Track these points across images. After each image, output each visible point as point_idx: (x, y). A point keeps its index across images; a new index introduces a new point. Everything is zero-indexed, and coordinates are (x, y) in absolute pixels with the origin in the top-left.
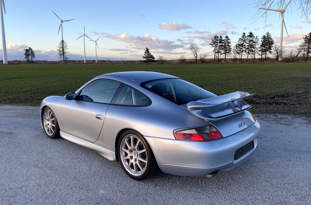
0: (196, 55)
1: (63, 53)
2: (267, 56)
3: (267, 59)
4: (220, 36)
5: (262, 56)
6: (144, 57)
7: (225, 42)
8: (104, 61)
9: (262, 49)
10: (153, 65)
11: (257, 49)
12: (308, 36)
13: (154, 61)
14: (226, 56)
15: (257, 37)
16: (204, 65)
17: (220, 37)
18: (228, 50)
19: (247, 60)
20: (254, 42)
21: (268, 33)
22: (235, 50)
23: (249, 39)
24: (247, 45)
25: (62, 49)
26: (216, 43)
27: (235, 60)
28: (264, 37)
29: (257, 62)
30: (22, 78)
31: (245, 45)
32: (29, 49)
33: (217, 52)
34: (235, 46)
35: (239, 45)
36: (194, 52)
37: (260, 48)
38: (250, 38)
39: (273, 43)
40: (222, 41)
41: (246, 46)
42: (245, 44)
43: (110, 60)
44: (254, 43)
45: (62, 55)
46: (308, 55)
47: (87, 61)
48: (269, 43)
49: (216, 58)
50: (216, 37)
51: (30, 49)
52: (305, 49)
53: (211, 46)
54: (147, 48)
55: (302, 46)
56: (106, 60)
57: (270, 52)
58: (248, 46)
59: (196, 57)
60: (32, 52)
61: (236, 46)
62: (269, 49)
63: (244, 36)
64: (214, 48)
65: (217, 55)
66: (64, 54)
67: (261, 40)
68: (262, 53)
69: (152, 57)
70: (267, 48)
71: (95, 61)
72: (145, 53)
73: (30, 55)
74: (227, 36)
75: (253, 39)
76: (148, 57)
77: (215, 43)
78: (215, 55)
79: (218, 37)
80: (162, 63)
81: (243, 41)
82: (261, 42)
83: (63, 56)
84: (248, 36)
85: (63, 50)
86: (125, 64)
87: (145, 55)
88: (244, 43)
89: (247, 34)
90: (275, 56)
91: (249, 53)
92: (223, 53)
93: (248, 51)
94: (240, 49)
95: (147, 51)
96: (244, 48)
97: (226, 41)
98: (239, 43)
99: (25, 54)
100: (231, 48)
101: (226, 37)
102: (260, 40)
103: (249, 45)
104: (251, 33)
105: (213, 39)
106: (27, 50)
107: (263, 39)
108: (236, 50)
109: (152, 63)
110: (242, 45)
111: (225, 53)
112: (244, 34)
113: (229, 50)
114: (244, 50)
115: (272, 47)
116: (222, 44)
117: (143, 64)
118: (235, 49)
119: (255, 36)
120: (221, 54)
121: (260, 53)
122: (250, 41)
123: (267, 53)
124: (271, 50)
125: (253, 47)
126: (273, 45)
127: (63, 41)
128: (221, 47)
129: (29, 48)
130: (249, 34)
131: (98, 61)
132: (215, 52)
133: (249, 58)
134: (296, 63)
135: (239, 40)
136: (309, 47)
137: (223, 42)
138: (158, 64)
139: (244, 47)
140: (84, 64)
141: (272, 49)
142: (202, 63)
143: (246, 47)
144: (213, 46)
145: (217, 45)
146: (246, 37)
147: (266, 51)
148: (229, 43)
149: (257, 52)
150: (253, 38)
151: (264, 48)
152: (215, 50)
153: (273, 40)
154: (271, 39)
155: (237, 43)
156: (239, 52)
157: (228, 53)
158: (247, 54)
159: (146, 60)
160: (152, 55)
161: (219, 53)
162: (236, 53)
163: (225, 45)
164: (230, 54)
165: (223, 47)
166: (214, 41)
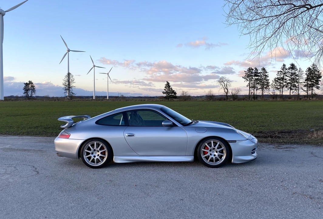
0: (227, 90)
1: (68, 87)
2: (314, 92)
3: (314, 96)
4: (255, 68)
5: (307, 93)
6: (163, 93)
7: (261, 75)
8: (117, 97)
9: (308, 84)
10: (175, 102)
11: (301, 84)
13: (176, 97)
14: (263, 91)
15: (300, 69)
16: (237, 103)
17: (254, 69)
18: (265, 85)
19: (289, 97)
21: (314, 64)
22: (274, 85)
23: (290, 72)
24: (288, 78)
25: (67, 83)
26: (251, 76)
27: (274, 97)
28: (309, 69)
29: (302, 100)
30: (27, 115)
31: (286, 79)
32: (29, 83)
33: (252, 87)
34: (273, 80)
36: (224, 87)
37: (304, 82)
38: (292, 70)
39: (320, 77)
43: (124, 96)
44: (298, 76)
45: (68, 90)
47: (96, 97)
48: (315, 77)
49: (250, 94)
50: (250, 70)
51: (31, 83)
53: (244, 80)
54: (167, 82)
56: (120, 96)
57: (318, 88)
58: (289, 80)
59: (227, 93)
60: (33, 86)
61: (275, 80)
62: (316, 84)
63: (284, 68)
64: (248, 82)
65: (253, 91)
66: (70, 89)
67: (306, 73)
68: (308, 88)
69: (173, 93)
70: (313, 82)
71: (106, 97)
72: (165, 88)
73: (29, 90)
74: (263, 67)
75: (296, 72)
76: (169, 93)
77: (249, 76)
78: (250, 90)
79: (253, 70)
80: (185, 100)
81: (283, 74)
82: (306, 76)
83: (69, 92)
84: (289, 68)
85: (69, 84)
86: (141, 100)
87: (165, 89)
88: (285, 77)
89: (288, 66)
91: (291, 89)
93: (289, 87)
94: (281, 83)
95: (168, 85)
96: (285, 82)
97: (263, 74)
98: (279, 76)
99: (24, 89)
100: (269, 83)
101: (263, 70)
102: (305, 72)
103: (291, 79)
104: (293, 65)
105: (247, 71)
106: (27, 83)
107: (308, 72)
108: (275, 85)
109: (173, 99)
110: (283, 79)
111: (262, 88)
112: (284, 65)
113: (266, 85)
114: (285, 85)
115: (319, 82)
116: (258, 77)
117: (163, 100)
118: (274, 84)
120: (257, 89)
121: (305, 89)
122: (292, 74)
123: (314, 88)
124: (319, 86)
125: (296, 82)
126: (319, 79)
127: (69, 74)
128: (257, 81)
129: (30, 81)
130: (290, 66)
131: (109, 97)
132: (250, 87)
133: (291, 94)
135: (278, 73)
137: (259, 74)
138: (180, 101)
139: (285, 81)
140: (93, 101)
141: (319, 83)
142: (234, 100)
143: (288, 82)
144: (247, 80)
145: (253, 79)
146: (287, 69)
147: (312, 87)
148: (266, 76)
149: (301, 88)
151: (309, 83)
152: (250, 84)
153: (321, 73)
154: (318, 72)
155: (276, 77)
156: (279, 87)
157: (266, 88)
158: (289, 90)
159: (166, 96)
160: (173, 90)
161: (254, 88)
162: (276, 89)
163: (261, 79)
164: (268, 90)
165: (258, 82)
166: (248, 74)
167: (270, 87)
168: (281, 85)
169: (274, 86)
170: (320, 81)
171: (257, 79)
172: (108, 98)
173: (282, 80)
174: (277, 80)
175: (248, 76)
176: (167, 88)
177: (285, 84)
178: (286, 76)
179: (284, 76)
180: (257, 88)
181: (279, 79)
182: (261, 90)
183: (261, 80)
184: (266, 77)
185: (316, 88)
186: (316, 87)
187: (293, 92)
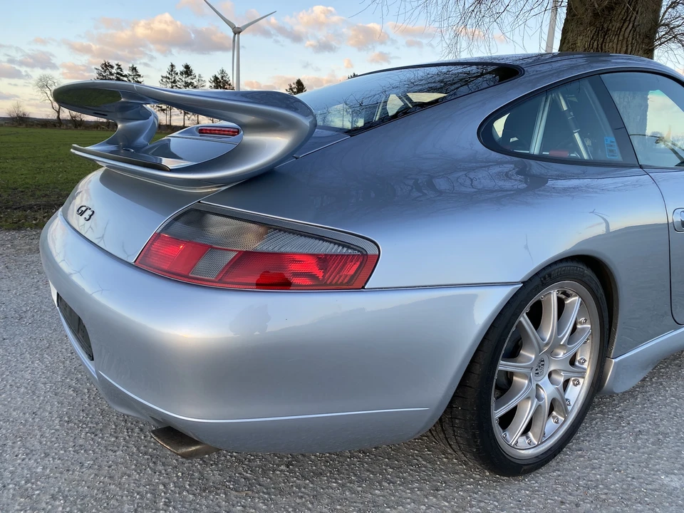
4: (117, 65)
15: (200, 76)
17: (116, 67)
21: (222, 70)
23: (184, 79)
28: (216, 78)
38: (186, 77)
40: (124, 76)
50: (106, 66)
59: (59, 113)
63: (172, 71)
67: (211, 84)
74: (133, 65)
75: (193, 81)
79: (112, 67)
81: (172, 82)
84: (182, 73)
89: (179, 68)
91: (186, 113)
97: (133, 79)
101: (132, 70)
102: (208, 84)
104: (187, 67)
105: (101, 69)
107: (214, 84)
112: (172, 66)
119: (197, 75)
122: (188, 84)
130: (183, 69)
135: (162, 80)
137: (125, 79)
146: (177, 74)
150: (192, 79)
154: (230, 84)
158: (183, 114)
162: (159, 110)
166: (104, 76)
187: (189, 118)
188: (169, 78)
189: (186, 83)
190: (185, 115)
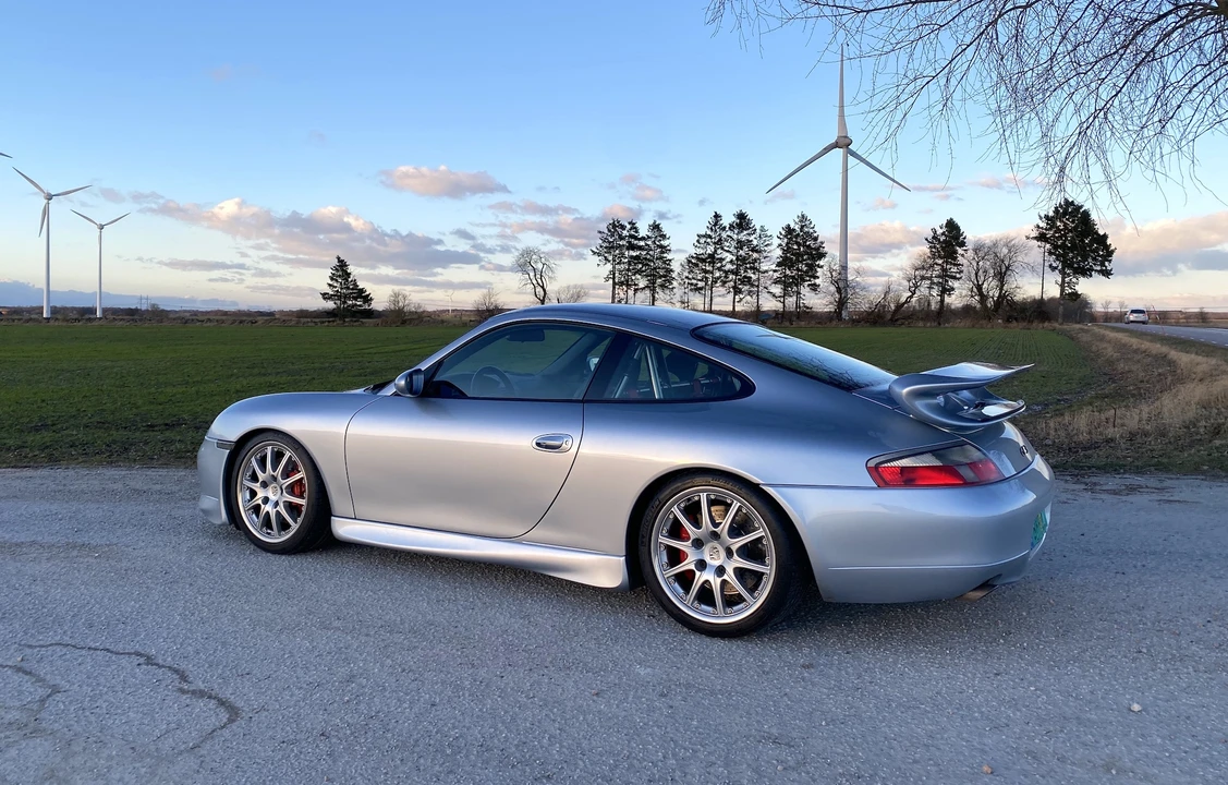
0: (542, 293)
2: (802, 300)
3: (804, 314)
4: (630, 223)
5: (784, 303)
6: (325, 296)
7: (647, 245)
8: (131, 312)
9: (785, 276)
10: (368, 328)
11: (766, 274)
12: (940, 231)
13: (370, 314)
14: (654, 299)
15: (763, 228)
17: (629, 227)
18: (660, 277)
20: (754, 250)
21: (803, 216)
22: (687, 277)
23: (735, 237)
24: (729, 257)
26: (619, 246)
28: (789, 230)
31: (721, 260)
33: (621, 284)
34: (685, 261)
35: (697, 258)
36: (535, 282)
37: (775, 271)
38: (739, 233)
39: (822, 255)
40: (639, 240)
41: (724, 263)
42: (721, 254)
44: (757, 251)
46: (942, 301)
47: (54, 310)
48: (808, 254)
49: (617, 306)
50: (615, 226)
52: (930, 278)
53: (596, 258)
54: (338, 258)
55: (923, 268)
56: (143, 307)
57: (814, 288)
58: (731, 261)
59: (543, 302)
61: (689, 262)
62: (811, 277)
63: (715, 225)
64: (609, 267)
65: (622, 295)
67: (779, 241)
68: (785, 290)
69: (361, 297)
70: (801, 271)
71: (92, 311)
72: (332, 279)
74: (655, 222)
75: (752, 238)
76: (346, 297)
77: (612, 247)
78: (614, 293)
79: (623, 227)
80: (404, 322)
81: (715, 243)
82: (779, 252)
84: (732, 227)
86: (241, 322)
87: (330, 285)
89: (728, 219)
90: (831, 303)
91: (737, 291)
92: (644, 288)
93: (732, 283)
94: (706, 272)
95: (341, 269)
96: (719, 269)
97: (654, 242)
98: (700, 251)
100: (673, 271)
101: (654, 228)
102: (776, 242)
103: (737, 259)
104: (742, 216)
105: (606, 231)
107: (785, 240)
108: (690, 276)
109: (361, 319)
110: (712, 258)
111: (652, 287)
112: (717, 216)
113: (665, 276)
114: (718, 279)
115: (818, 269)
116: (637, 253)
117: (323, 322)
118: (686, 274)
119: (758, 227)
120: (636, 290)
121: (777, 290)
122: (740, 244)
123: (805, 290)
124: (817, 281)
125: (751, 268)
126: (821, 263)
128: (635, 264)
130: (732, 219)
131: (105, 311)
132: (614, 284)
133: (737, 308)
134: (903, 330)
135: (698, 241)
136: (944, 270)
137: (642, 243)
138: (385, 325)
139: (719, 265)
140: (41, 323)
141: (818, 274)
143: (726, 268)
144: (606, 259)
145: (623, 255)
146: (724, 229)
147: (797, 285)
148: (664, 249)
149: (766, 288)
150: (749, 234)
151: (789, 272)
152: (614, 274)
153: (822, 243)
154: (816, 239)
155: (693, 251)
156: (701, 284)
157: (663, 286)
158: (732, 294)
159: (335, 306)
160: (360, 287)
161: (628, 286)
162: (691, 290)
163: (648, 257)
164: (667, 292)
165: (640, 266)
166: (610, 242)
167: (675, 283)
168: (707, 278)
169: (687, 281)
170: (822, 267)
171: (637, 257)
172: (99, 314)
173: (710, 263)
174: (694, 262)
175: (610, 248)
176: (337, 281)
177: (717, 274)
178: (722, 249)
179: (716, 251)
180: (635, 285)
181: (703, 261)
182: (647, 292)
183: (649, 260)
184: (663, 253)
185: (808, 289)
186: (809, 285)
187: (741, 299)
188: (710, 237)
189: (739, 242)
190: (735, 295)
